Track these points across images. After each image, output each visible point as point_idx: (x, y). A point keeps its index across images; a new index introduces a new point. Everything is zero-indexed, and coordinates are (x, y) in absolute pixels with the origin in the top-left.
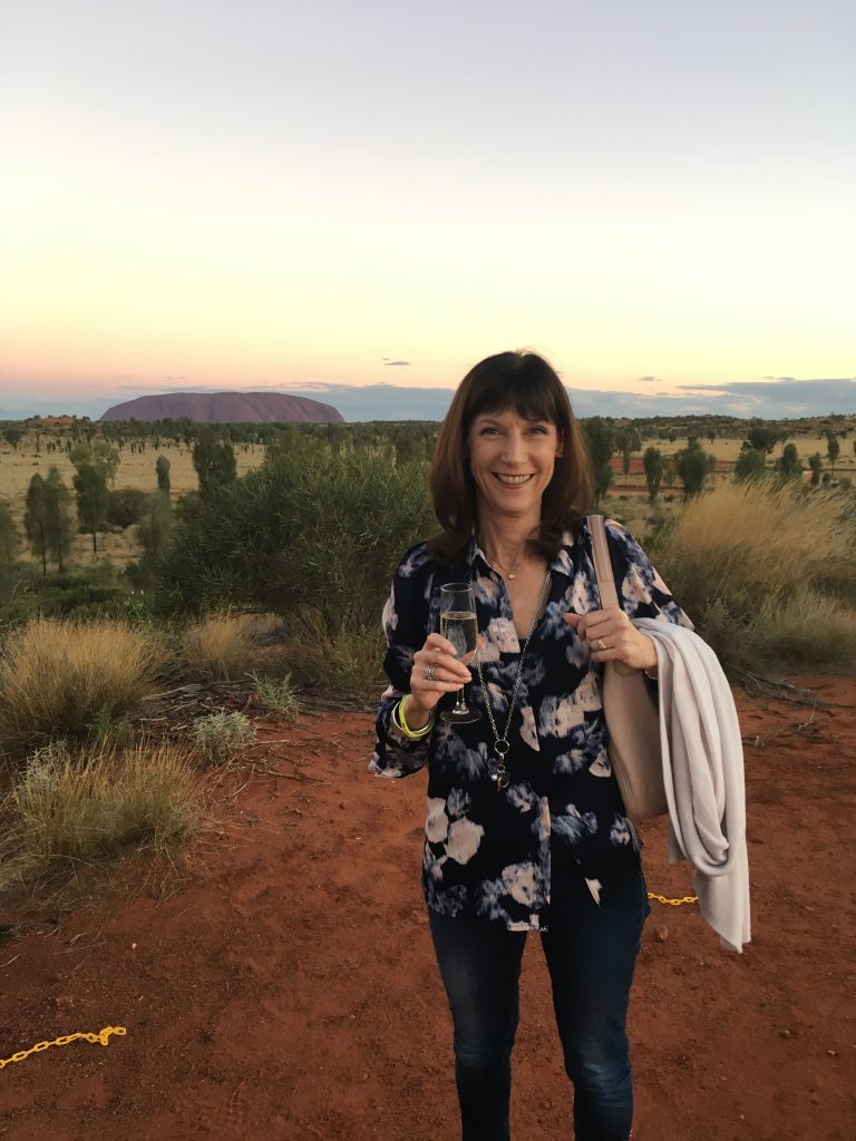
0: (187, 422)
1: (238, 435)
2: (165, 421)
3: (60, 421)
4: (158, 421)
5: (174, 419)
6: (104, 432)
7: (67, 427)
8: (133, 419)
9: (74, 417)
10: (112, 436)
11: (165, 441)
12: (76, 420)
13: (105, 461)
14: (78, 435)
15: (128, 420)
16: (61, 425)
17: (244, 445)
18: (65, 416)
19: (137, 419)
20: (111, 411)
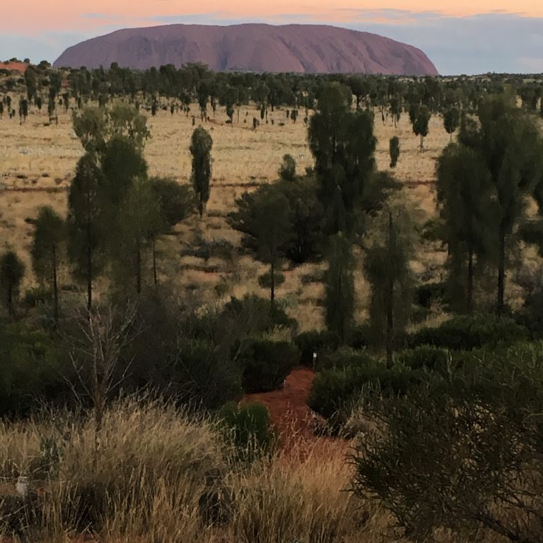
0: (200, 71)
1: (280, 93)
2: (163, 68)
3: (8, 68)
4: (153, 69)
5: (178, 67)
6: (73, 85)
7: (18, 77)
8: (114, 65)
9: (27, 61)
10: (84, 92)
11: (164, 100)
12: (31, 67)
13: (126, 133)
14: (34, 90)
15: (107, 67)
16: (8, 73)
17: (291, 109)
18: (13, 60)
19: (120, 66)
20: (70, 52)
